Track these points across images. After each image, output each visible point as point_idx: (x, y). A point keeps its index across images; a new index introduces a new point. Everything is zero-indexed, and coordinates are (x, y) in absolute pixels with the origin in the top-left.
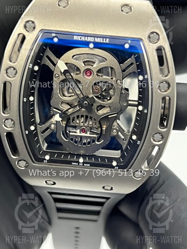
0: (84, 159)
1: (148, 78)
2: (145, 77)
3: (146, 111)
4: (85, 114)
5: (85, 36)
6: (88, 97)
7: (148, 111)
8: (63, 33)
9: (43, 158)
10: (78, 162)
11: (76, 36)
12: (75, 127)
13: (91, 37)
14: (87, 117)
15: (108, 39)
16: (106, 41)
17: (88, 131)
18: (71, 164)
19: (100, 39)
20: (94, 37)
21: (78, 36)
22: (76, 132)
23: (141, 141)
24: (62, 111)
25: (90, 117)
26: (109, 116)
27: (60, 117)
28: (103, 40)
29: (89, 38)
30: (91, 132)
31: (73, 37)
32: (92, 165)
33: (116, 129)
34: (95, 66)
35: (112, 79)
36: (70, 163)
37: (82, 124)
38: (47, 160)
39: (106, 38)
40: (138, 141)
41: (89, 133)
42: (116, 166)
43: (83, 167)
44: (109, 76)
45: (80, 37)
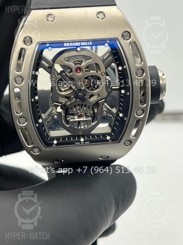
0: (84, 138)
1: (126, 68)
2: (124, 68)
3: (128, 94)
4: (80, 103)
5: (73, 42)
6: (81, 90)
7: (130, 93)
8: (55, 42)
9: (52, 143)
10: (80, 142)
11: (66, 44)
12: (73, 115)
13: (77, 42)
14: (82, 105)
15: (91, 42)
16: (89, 43)
17: (84, 116)
18: (75, 144)
19: (85, 42)
20: (80, 42)
21: (67, 43)
22: (74, 118)
23: (127, 117)
24: (61, 104)
25: (85, 105)
26: (99, 102)
27: (61, 109)
28: (87, 43)
29: (76, 43)
30: (86, 116)
31: (64, 45)
32: (91, 142)
33: (105, 111)
34: (83, 64)
35: (97, 72)
36: (73, 143)
37: (79, 111)
38: (55, 144)
39: (89, 41)
40: (125, 118)
41: (84, 117)
42: (110, 140)
43: (84, 144)
44: (95, 71)
45: (69, 43)
